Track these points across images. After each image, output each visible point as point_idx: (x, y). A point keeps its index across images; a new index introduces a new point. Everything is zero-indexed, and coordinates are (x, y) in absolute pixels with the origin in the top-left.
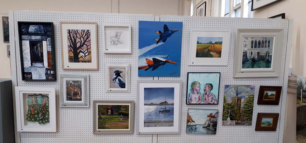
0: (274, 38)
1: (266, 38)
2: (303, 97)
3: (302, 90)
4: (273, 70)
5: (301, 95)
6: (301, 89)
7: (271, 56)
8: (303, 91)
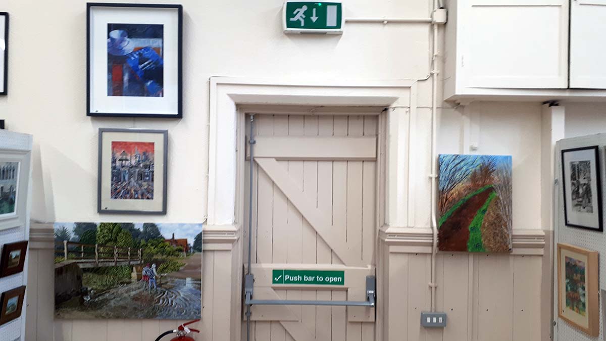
0: (20, 163)
1: (11, 163)
2: (68, 252)
3: (65, 242)
4: (17, 216)
5: (64, 249)
6: (63, 241)
7: (15, 192)
8: (68, 243)
